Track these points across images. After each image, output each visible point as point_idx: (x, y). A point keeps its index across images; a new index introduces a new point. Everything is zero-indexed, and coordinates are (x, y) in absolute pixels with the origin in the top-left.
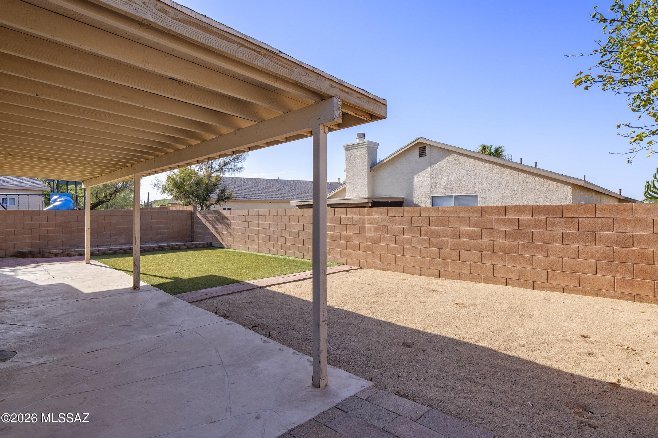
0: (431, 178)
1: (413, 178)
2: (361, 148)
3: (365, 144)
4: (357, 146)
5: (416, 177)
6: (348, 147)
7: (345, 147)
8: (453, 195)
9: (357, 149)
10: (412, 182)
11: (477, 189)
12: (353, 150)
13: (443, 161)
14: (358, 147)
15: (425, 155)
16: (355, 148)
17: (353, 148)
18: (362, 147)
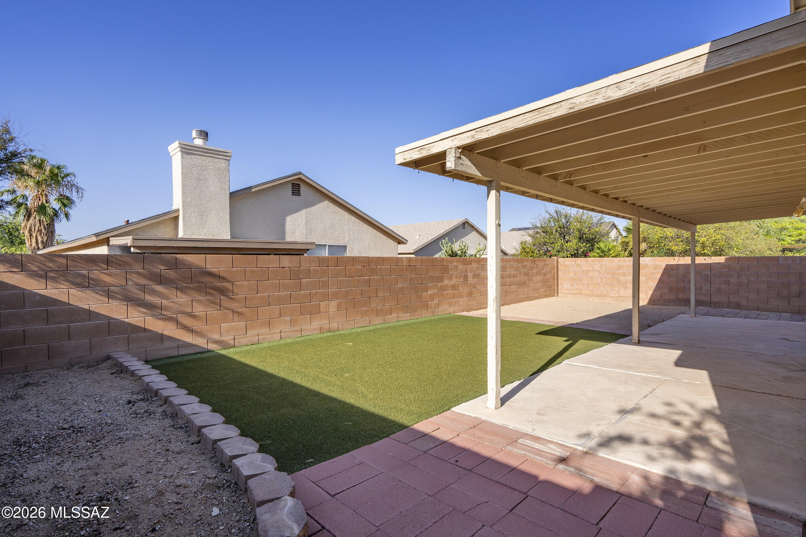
0: (306, 223)
1: (285, 220)
2: (217, 158)
3: (226, 154)
4: (210, 153)
5: (289, 219)
6: (189, 147)
7: (183, 146)
8: (327, 244)
9: (209, 158)
10: (284, 224)
11: (346, 240)
12: (199, 157)
13: (317, 206)
14: (212, 155)
15: (299, 194)
16: (205, 154)
17: (200, 153)
18: (219, 158)
